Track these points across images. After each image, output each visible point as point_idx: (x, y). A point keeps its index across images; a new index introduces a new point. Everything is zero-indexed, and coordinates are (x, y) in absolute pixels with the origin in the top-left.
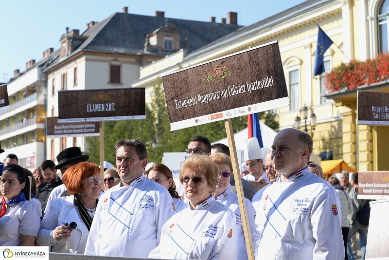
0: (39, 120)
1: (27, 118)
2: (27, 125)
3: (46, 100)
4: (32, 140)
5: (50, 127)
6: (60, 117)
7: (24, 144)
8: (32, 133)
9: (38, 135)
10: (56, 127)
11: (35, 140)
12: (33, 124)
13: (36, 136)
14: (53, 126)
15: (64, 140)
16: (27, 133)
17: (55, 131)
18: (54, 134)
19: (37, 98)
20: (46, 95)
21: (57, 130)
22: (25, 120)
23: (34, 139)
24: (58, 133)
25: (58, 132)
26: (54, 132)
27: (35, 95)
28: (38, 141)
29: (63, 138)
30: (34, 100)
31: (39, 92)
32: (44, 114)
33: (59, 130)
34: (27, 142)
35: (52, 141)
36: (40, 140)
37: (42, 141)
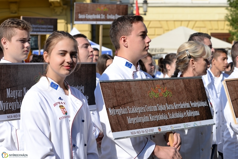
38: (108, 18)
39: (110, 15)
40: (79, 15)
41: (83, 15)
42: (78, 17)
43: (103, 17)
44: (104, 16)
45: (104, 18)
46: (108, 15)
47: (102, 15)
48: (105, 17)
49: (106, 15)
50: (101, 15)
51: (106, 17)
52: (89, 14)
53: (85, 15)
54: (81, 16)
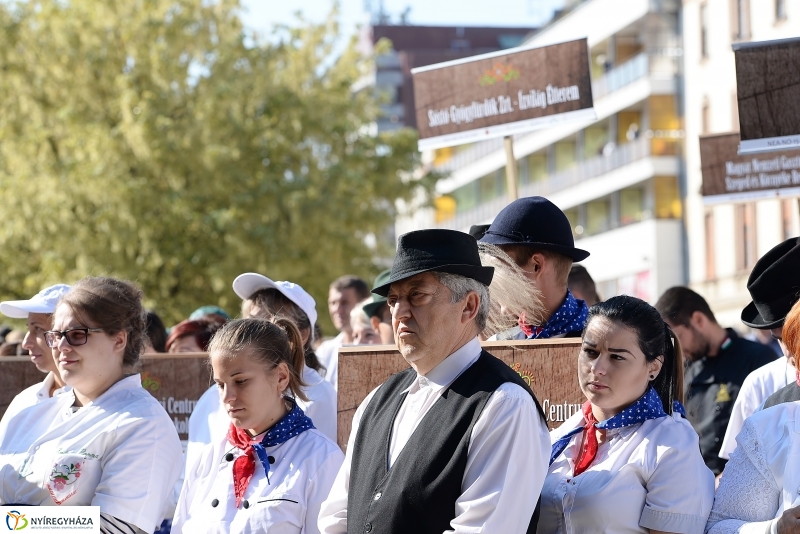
0: (659, 146)
1: (619, 140)
2: (619, 164)
3: (679, 79)
4: (638, 215)
5: (712, 167)
6: (748, 132)
7: (609, 228)
8: (636, 193)
9: (658, 197)
10: (730, 168)
11: (647, 214)
12: (639, 158)
13: (650, 201)
14: (721, 166)
15: (749, 210)
16: (620, 193)
17: (728, 180)
18: (725, 192)
19: (649, 71)
20: (679, 61)
21: (734, 177)
22: (609, 149)
23: (642, 208)
24: (741, 187)
25: (740, 184)
26: (724, 184)
27: (641, 61)
28: (658, 217)
29: (744, 206)
30: (637, 79)
31: (656, 51)
32: (674, 124)
33: (744, 176)
34: (622, 223)
35: (708, 217)
36: (664, 212)
37: (671, 217)
38: (523, 107)
39: (526, 93)
40: (430, 112)
41: (442, 113)
42: (428, 120)
43: (506, 106)
44: (508, 100)
45: (511, 110)
46: (520, 94)
47: (501, 98)
48: (512, 106)
49: (514, 98)
50: (496, 100)
51: (515, 103)
52: (458, 106)
53: (449, 112)
54: (436, 119)
